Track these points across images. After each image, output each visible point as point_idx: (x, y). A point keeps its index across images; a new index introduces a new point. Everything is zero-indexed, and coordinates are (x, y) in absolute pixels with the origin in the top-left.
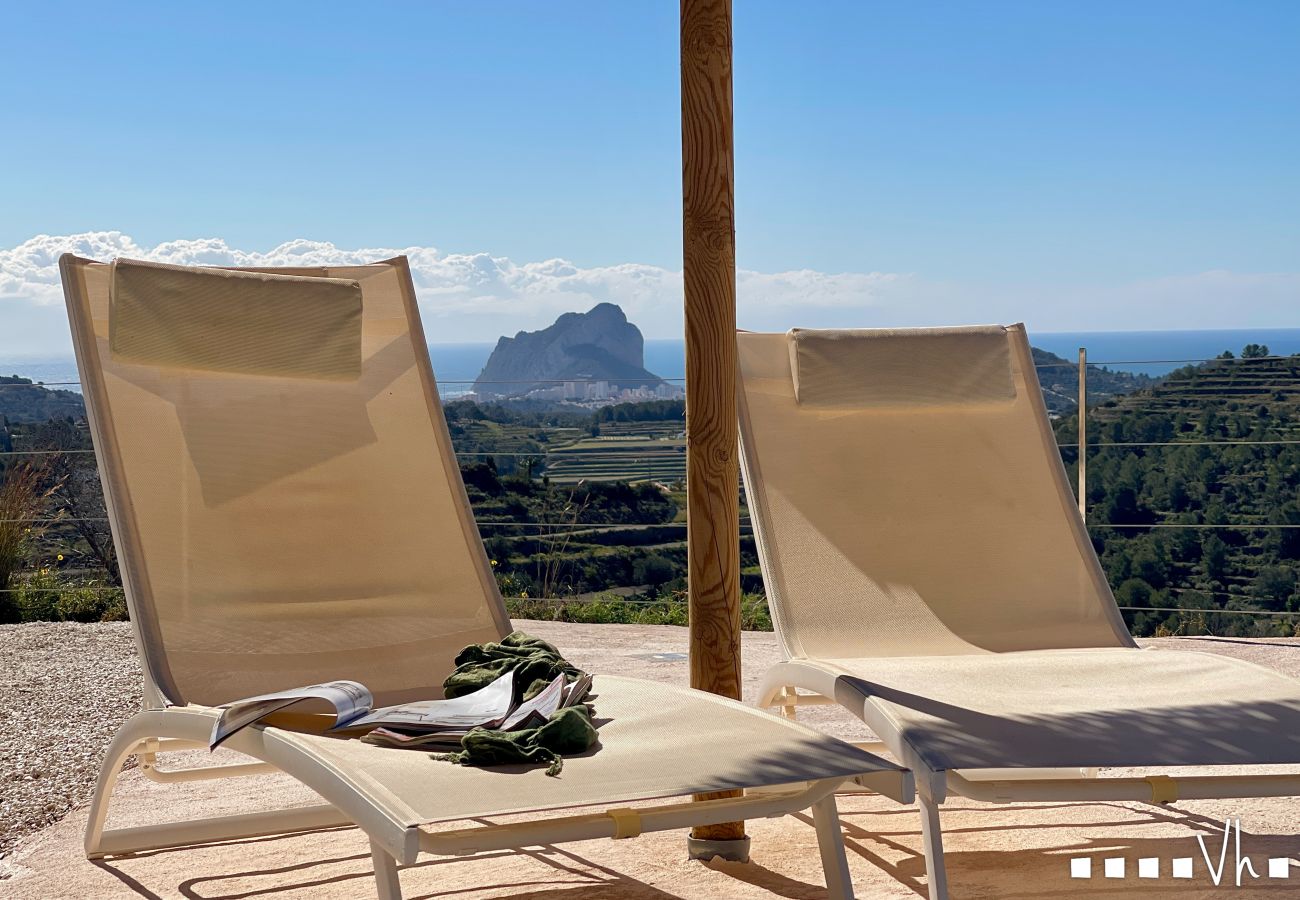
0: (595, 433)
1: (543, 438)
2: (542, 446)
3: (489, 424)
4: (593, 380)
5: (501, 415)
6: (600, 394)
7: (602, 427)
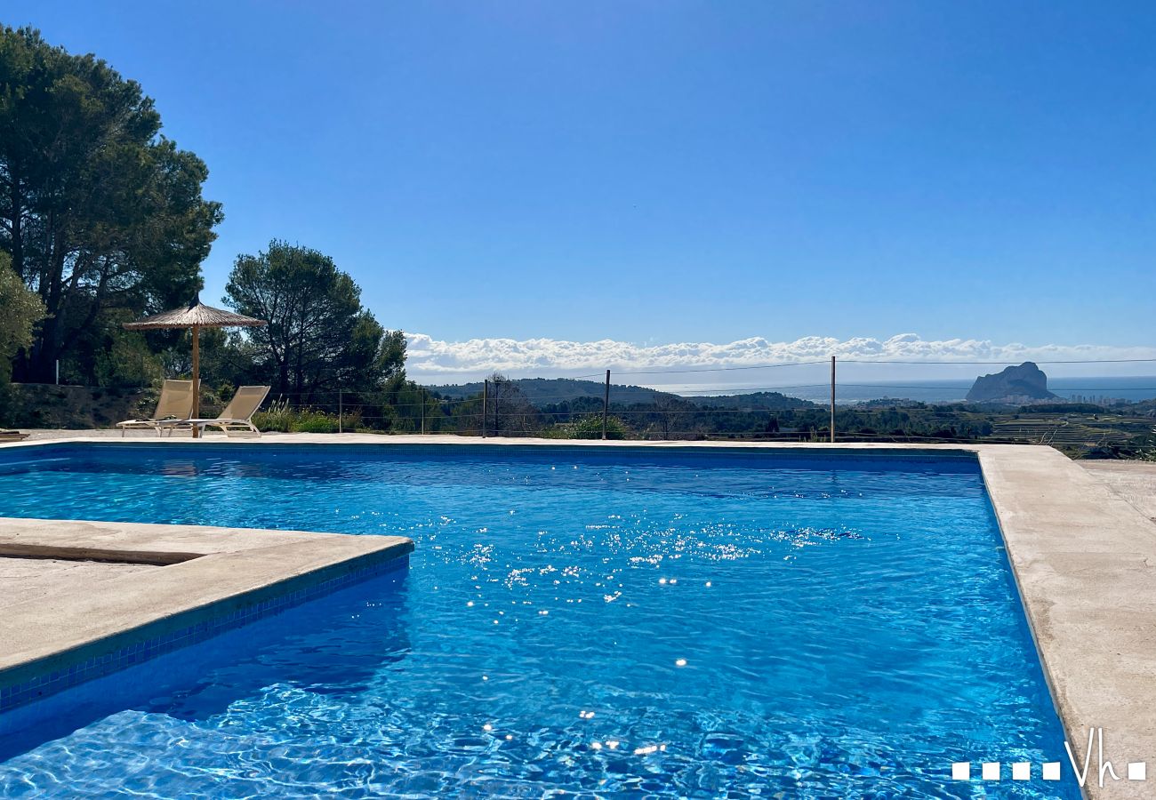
0: (1017, 417)
1: (992, 419)
2: (991, 423)
3: (967, 413)
4: (1022, 395)
5: (974, 410)
6: (1025, 401)
7: (1020, 415)
